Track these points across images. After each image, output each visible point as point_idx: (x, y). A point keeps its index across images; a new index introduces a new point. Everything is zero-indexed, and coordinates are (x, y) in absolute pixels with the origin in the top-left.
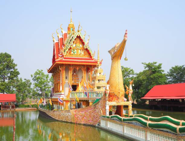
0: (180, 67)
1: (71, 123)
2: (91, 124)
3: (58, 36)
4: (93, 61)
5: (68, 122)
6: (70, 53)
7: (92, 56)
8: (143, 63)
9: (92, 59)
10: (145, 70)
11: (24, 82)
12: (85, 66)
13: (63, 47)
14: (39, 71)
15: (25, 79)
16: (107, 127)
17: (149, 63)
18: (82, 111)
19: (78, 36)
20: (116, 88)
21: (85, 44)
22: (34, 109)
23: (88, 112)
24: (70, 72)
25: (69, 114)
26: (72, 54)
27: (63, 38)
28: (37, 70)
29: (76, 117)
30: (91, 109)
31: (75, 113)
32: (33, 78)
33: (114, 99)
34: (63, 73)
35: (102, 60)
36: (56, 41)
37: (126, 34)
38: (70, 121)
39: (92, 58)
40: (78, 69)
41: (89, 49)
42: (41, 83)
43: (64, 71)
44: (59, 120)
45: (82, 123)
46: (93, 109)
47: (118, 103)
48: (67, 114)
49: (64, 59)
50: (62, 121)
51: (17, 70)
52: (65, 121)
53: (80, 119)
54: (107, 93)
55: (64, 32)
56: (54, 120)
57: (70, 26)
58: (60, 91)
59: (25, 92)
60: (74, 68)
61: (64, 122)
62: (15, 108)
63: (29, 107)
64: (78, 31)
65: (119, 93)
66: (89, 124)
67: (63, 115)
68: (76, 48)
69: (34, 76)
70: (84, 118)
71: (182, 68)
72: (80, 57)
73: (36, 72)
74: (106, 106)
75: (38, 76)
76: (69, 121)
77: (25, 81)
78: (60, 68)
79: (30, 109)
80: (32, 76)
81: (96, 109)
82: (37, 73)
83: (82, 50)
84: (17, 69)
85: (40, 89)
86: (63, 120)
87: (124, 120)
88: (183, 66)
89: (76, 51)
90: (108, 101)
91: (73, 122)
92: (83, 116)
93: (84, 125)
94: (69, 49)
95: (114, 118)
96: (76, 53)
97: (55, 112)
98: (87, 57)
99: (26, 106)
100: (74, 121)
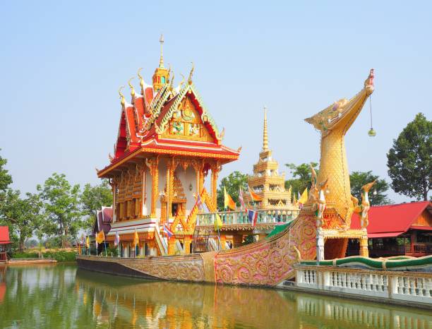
0: (364, 174)
1: (203, 283)
2: (262, 284)
3: (133, 93)
4: (220, 150)
5: (194, 282)
6: (170, 129)
7: (218, 138)
8: (288, 165)
9: (219, 146)
10: (294, 179)
11: (26, 201)
12: (202, 159)
13: (145, 118)
14: (57, 177)
15: (28, 194)
16: (323, 285)
17: (303, 165)
18: (237, 255)
19: (190, 92)
20: (338, 198)
21: (204, 113)
22: (52, 262)
23: (252, 256)
24: (170, 173)
25: (199, 262)
26: (174, 133)
27: (143, 99)
28: (54, 175)
29: (218, 268)
30: (261, 250)
31: (215, 260)
32: (41, 192)
33: (335, 222)
34: (155, 175)
35: (240, 149)
36: (128, 105)
37: (371, 77)
38: (200, 279)
39: (219, 144)
40: (186, 166)
41: (212, 123)
42: (62, 204)
43: (157, 171)
44: (166, 278)
45: (236, 282)
46: (267, 250)
47: (342, 233)
48: (193, 263)
49: (157, 144)
50: (175, 281)
51: (7, 174)
52: (186, 279)
53: (229, 274)
54: (320, 209)
55: (146, 86)
56: (151, 279)
57: (159, 72)
58: (141, 215)
59: (26, 223)
60: (179, 165)
61: (182, 281)
62: (7, 260)
63: (38, 257)
64: (190, 83)
65: (346, 209)
66: (256, 283)
67: (180, 265)
68: (183, 120)
69: (43, 188)
70: (242, 270)
71: (366, 177)
72: (191, 140)
73: (50, 179)
74: (318, 239)
75: (52, 187)
76: (196, 280)
77: (27, 198)
78: (146, 163)
79: (40, 261)
80: (38, 188)
81: (277, 249)
82: (51, 182)
83: (195, 125)
84: (6, 171)
85: (57, 217)
86: (179, 278)
87: (389, 265)
88: (369, 173)
89: (182, 125)
90: (321, 229)
91: (208, 279)
92: (238, 267)
93: (241, 286)
94: (169, 122)
95: (347, 264)
96: (182, 131)
97: (154, 261)
98: (205, 140)
99: (28, 256)
100: (213, 278)
